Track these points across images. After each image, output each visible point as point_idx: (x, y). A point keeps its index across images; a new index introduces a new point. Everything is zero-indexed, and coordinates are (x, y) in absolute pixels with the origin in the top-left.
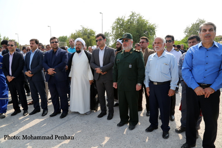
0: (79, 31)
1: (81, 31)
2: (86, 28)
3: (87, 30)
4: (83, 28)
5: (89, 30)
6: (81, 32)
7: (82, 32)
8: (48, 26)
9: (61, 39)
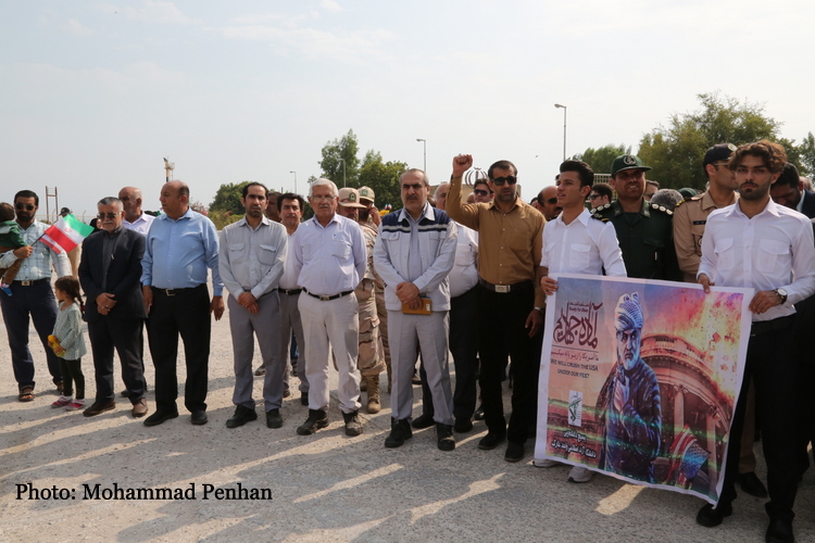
0: (688, 124)
1: (698, 120)
2: (727, 107)
3: (730, 120)
4: (711, 107)
5: (736, 115)
6: (698, 127)
7: (704, 127)
8: (557, 106)
9: (597, 161)
